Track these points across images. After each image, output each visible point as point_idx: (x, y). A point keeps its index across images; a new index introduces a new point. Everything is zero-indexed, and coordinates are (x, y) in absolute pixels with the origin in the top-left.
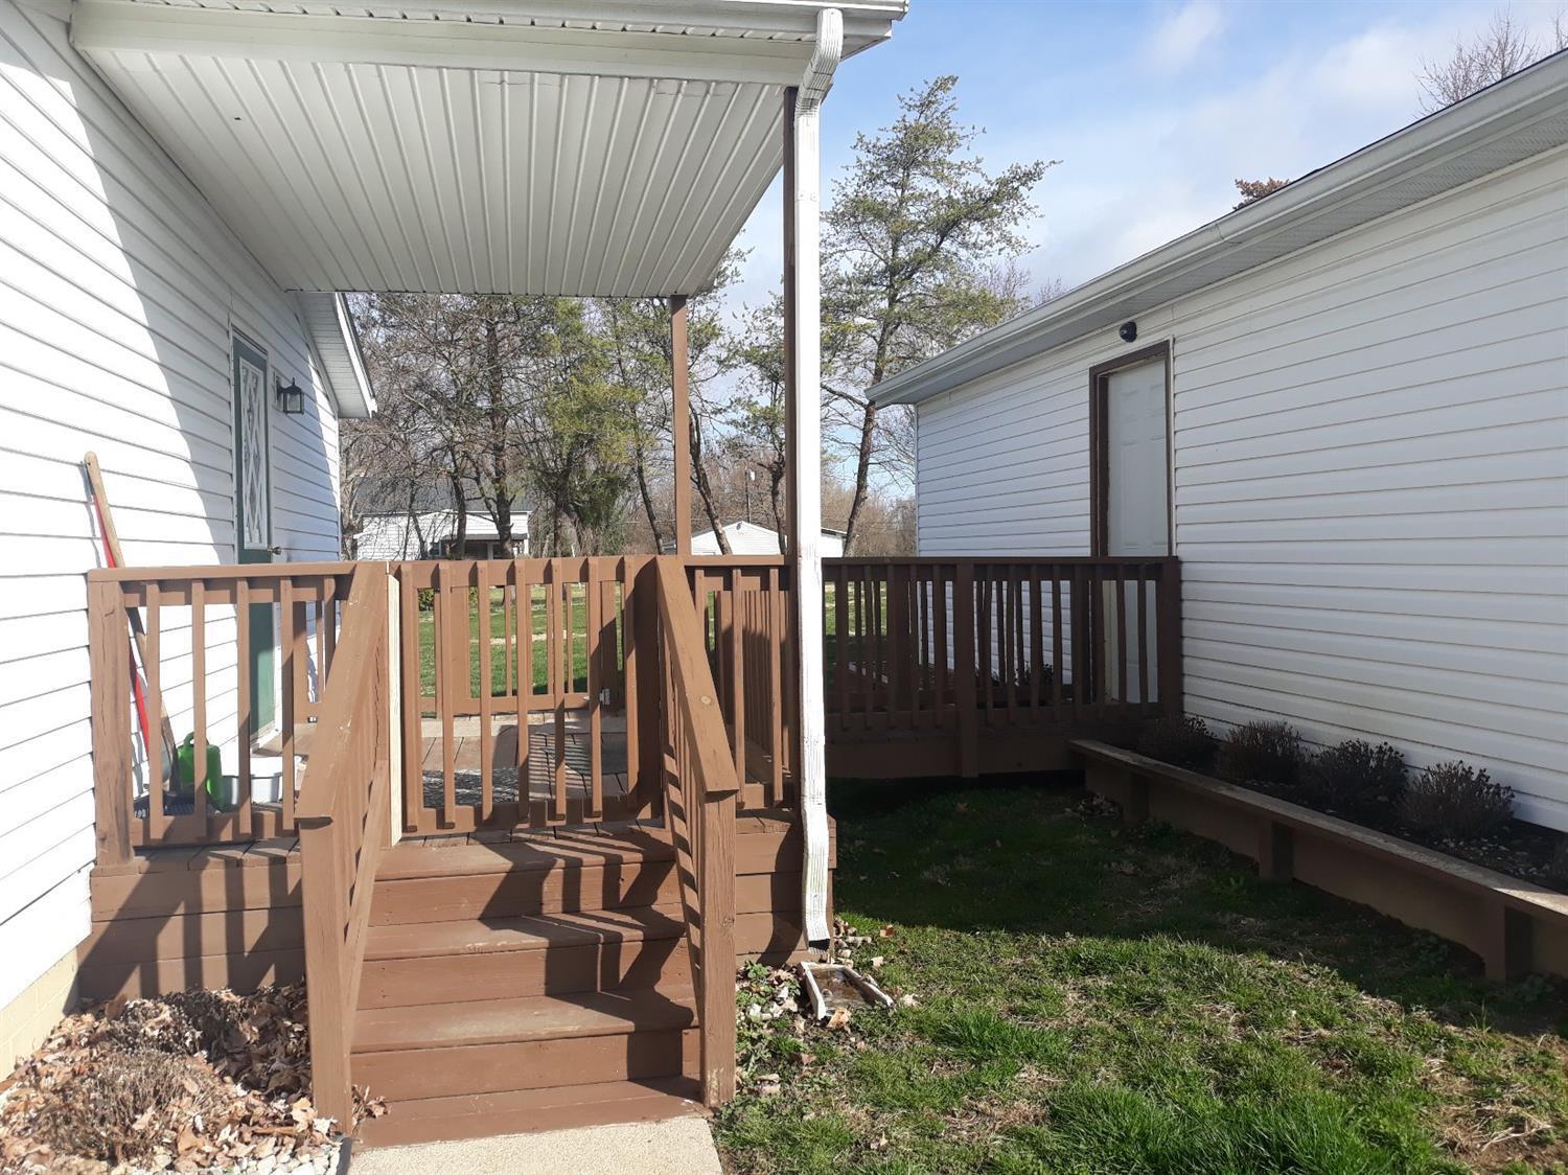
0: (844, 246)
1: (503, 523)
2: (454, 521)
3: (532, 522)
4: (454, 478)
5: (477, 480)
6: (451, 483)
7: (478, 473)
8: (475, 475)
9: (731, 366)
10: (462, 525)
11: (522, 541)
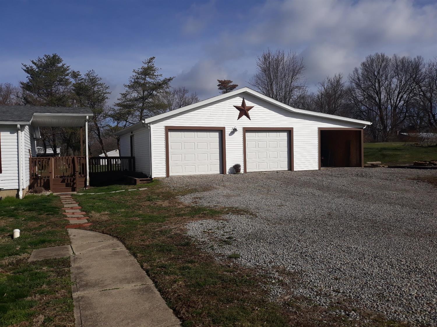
0: (132, 92)
1: (55, 151)
2: (44, 150)
3: (61, 150)
4: (43, 141)
5: (49, 142)
6: (43, 142)
7: (49, 140)
8: (48, 140)
9: (106, 117)
10: (45, 151)
11: (59, 155)
